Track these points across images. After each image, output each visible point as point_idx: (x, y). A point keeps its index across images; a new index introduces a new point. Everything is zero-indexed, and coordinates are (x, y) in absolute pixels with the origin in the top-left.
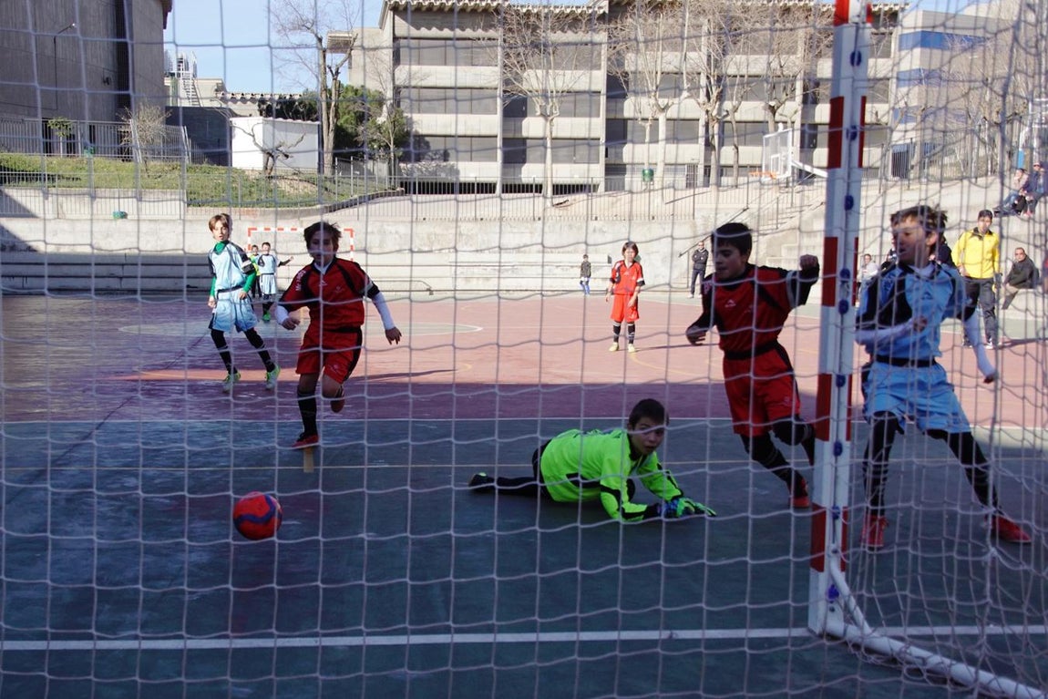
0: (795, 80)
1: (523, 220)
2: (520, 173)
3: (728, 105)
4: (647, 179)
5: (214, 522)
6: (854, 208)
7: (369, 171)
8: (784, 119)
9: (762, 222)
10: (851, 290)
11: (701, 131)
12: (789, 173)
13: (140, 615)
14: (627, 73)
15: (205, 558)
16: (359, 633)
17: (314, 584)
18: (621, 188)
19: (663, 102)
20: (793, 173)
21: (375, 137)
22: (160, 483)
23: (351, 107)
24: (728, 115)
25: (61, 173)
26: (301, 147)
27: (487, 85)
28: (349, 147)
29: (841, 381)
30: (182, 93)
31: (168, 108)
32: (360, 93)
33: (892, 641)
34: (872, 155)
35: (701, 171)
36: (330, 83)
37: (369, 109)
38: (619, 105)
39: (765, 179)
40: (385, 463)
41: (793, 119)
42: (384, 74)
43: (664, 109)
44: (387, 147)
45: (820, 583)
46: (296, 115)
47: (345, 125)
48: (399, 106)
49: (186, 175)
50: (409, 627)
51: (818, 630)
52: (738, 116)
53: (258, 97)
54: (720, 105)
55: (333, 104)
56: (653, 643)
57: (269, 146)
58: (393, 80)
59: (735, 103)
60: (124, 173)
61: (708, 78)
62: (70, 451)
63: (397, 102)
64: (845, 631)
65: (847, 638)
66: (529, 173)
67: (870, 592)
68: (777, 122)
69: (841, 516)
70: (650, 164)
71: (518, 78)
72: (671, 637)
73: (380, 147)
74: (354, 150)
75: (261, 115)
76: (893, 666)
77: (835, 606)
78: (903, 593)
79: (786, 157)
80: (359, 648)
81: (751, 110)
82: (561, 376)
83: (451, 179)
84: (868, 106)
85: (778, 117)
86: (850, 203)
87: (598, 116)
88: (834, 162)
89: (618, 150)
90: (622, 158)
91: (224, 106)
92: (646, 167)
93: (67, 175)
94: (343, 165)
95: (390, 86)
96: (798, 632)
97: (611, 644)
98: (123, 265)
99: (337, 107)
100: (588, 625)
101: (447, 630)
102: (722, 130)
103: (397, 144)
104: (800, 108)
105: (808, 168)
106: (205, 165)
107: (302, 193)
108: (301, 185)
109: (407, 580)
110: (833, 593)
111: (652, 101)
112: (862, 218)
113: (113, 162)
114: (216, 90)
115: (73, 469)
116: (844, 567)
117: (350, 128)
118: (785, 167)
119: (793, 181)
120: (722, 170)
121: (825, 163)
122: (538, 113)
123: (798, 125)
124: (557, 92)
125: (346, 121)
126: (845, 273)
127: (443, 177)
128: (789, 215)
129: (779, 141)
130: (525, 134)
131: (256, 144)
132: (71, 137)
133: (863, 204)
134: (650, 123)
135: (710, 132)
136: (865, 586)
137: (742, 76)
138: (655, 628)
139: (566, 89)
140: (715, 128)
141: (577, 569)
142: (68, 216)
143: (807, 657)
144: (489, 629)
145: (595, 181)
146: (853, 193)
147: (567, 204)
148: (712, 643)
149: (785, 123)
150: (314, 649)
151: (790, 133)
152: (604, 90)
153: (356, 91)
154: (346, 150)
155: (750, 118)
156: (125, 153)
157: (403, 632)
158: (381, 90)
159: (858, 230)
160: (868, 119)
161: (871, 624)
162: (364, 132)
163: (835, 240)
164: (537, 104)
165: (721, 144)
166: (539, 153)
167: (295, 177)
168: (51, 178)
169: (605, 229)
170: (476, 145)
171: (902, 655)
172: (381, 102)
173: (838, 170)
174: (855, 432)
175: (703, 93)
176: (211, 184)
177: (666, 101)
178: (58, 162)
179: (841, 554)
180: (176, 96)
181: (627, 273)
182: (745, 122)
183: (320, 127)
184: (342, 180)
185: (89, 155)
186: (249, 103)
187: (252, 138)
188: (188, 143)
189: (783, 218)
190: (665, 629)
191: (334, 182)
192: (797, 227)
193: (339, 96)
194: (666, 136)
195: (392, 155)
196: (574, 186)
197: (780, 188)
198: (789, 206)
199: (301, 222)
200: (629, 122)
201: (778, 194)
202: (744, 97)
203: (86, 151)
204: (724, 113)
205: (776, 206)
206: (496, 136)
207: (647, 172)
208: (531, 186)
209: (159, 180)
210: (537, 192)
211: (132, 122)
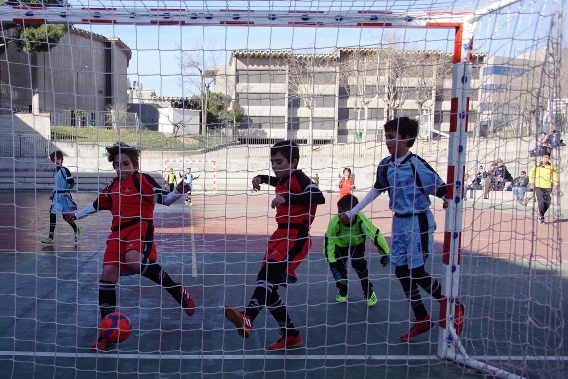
0: (432, 90)
2: (296, 134)
3: (397, 102)
4: (358, 137)
6: (463, 152)
7: (223, 133)
8: (426, 108)
10: (461, 191)
11: (385, 114)
12: (428, 135)
14: (349, 86)
15: (146, 316)
16: (221, 353)
17: (200, 329)
18: (345, 141)
19: (366, 100)
20: (430, 135)
21: (226, 117)
22: (125, 281)
23: (215, 103)
24: (399, 106)
25: (79, 135)
26: (191, 122)
27: (281, 92)
28: (214, 122)
29: (456, 235)
30: (135, 96)
31: (129, 104)
32: (219, 96)
33: (479, 362)
34: (471, 126)
36: (206, 92)
37: (223, 104)
38: (345, 101)
41: (431, 108)
42: (231, 87)
43: (367, 104)
44: (232, 122)
45: (444, 333)
46: (189, 107)
47: (212, 112)
48: (238, 102)
49: (137, 136)
51: (442, 356)
52: (403, 107)
53: (171, 99)
54: (394, 102)
56: (363, 361)
57: (177, 121)
58: (236, 90)
60: (108, 135)
61: (389, 88)
62: (83, 265)
63: (237, 100)
64: (456, 357)
65: (456, 361)
66: (301, 134)
67: (468, 338)
68: (423, 110)
69: (455, 301)
70: (360, 130)
71: (296, 89)
72: (370, 358)
73: (229, 122)
74: (216, 123)
75: (172, 107)
76: (479, 374)
77: (451, 345)
78: (485, 339)
79: (427, 127)
80: (221, 360)
81: (410, 104)
83: (264, 137)
84: (470, 102)
85: (424, 107)
86: (461, 149)
87: (335, 107)
88: (453, 129)
89: (344, 123)
90: (346, 127)
91: (155, 103)
92: (358, 131)
93: (82, 136)
94: (211, 130)
95: (234, 93)
96: (433, 357)
97: (342, 361)
98: (107, 178)
99: (208, 103)
100: (331, 352)
102: (395, 114)
103: (237, 120)
104: (434, 103)
105: (437, 132)
106: (145, 131)
107: (191, 144)
108: (191, 140)
110: (450, 338)
111: (361, 100)
112: (467, 156)
113: (103, 130)
114: (151, 96)
115: (85, 273)
116: (456, 326)
117: (214, 113)
118: (427, 132)
119: (430, 139)
121: (448, 130)
122: (305, 105)
123: (433, 112)
124: (315, 95)
125: (214, 111)
126: (458, 183)
127: (259, 136)
128: (428, 155)
129: (424, 119)
130: (299, 115)
131: (170, 121)
132: (84, 118)
133: (467, 149)
134: (360, 110)
136: (466, 335)
137: (406, 88)
138: (363, 354)
139: (319, 94)
140: (392, 113)
141: (326, 324)
142: (82, 155)
143: (437, 369)
145: (333, 138)
146: (462, 144)
147: (319, 149)
148: (390, 362)
149: (427, 110)
151: (429, 116)
152: (337, 95)
154: (213, 123)
155: (410, 108)
156: (108, 125)
157: (241, 353)
158: (230, 95)
159: (465, 162)
160: (470, 109)
161: (468, 355)
162: (221, 115)
163: (453, 167)
164: (305, 101)
166: (305, 125)
167: (188, 137)
168: (74, 137)
169: (338, 162)
170: (274, 121)
171: (484, 369)
172: (229, 101)
173: (455, 133)
174: (462, 261)
175: (386, 96)
176: (148, 140)
177: (368, 99)
178: (78, 130)
179: (454, 319)
180: (132, 99)
181: (345, 183)
182: (407, 110)
183: (200, 113)
184: (210, 138)
185: (92, 127)
186: (167, 101)
187: (168, 118)
188: (138, 120)
189: (425, 157)
190: (368, 354)
191: (207, 139)
192: (435, 160)
193: (209, 97)
194: (368, 116)
195: (234, 125)
196: (322, 140)
197: (424, 142)
198: (428, 150)
199: (191, 158)
200: (350, 110)
201: (423, 145)
202: (407, 98)
203: (90, 125)
204: (396, 106)
205: (422, 151)
206: (285, 117)
207: (358, 134)
208: (302, 140)
209: (124, 138)
210: (304, 143)
211: (112, 111)
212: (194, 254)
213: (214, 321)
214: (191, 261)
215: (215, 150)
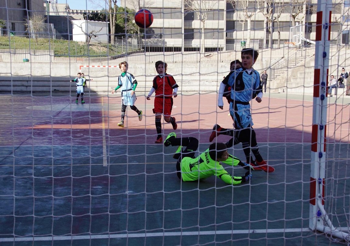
0: (303, 4)
1: (193, 62)
2: (192, 43)
3: (275, 15)
4: (243, 45)
5: (66, 187)
6: (327, 57)
7: (129, 42)
8: (298, 20)
9: (289, 62)
10: (325, 90)
11: (265, 26)
12: (300, 43)
13: (34, 227)
14: (234, 2)
15: (62, 202)
16: (126, 233)
17: (107, 213)
18: (232, 49)
19: (249, 14)
20: (302, 43)
21: (132, 28)
22: (43, 172)
23: (122, 16)
24: (276, 19)
26: (101, 32)
27: (178, 7)
29: (322, 128)
30: (51, 10)
31: (46, 16)
33: (343, 233)
34: (334, 35)
35: (265, 42)
36: (113, 6)
37: (129, 17)
38: (231, 15)
39: (291, 45)
40: (137, 162)
41: (302, 21)
42: (135, 3)
43: (250, 17)
44: (137, 33)
45: (314, 210)
46: (99, 19)
47: (120, 24)
49: (54, 44)
50: (146, 230)
51: (313, 229)
52: (280, 20)
53: (83, 12)
54: (272, 15)
55: (114, 15)
56: (245, 235)
57: (89, 32)
58: (139, 5)
59: (278, 14)
60: (27, 43)
61: (267, 4)
64: (324, 229)
65: (325, 233)
66: (195, 43)
67: (334, 213)
68: (296, 22)
69: (322, 182)
70: (244, 39)
71: (191, 5)
72: (253, 232)
73: (134, 32)
74: (123, 34)
75: (84, 19)
76: (344, 243)
77: (320, 219)
78: (348, 214)
79: (299, 36)
80: (125, 238)
81: (285, 17)
82: (208, 126)
84: (332, 15)
85: (296, 20)
86: (325, 55)
87: (223, 20)
88: (318, 38)
89: (231, 34)
90: (233, 37)
91: (69, 15)
92: (242, 41)
93: (3, 43)
94: (119, 40)
95: (138, 7)
96: (305, 230)
97: (229, 235)
98: (27, 81)
99: (116, 16)
100: (219, 228)
101: (162, 231)
102: (273, 26)
104: (305, 16)
105: (308, 41)
106: (61, 40)
107: (102, 51)
108: (102, 48)
109: (145, 211)
110: (319, 214)
111: (245, 13)
112: (330, 61)
113: (23, 38)
114: (66, 9)
115: (7, 166)
116: (323, 203)
118: (299, 40)
119: (302, 46)
120: (273, 42)
121: (315, 39)
122: (199, 18)
123: (304, 23)
124: (206, 10)
125: (120, 22)
126: (323, 84)
127: (160, 45)
128: (300, 60)
129: (296, 29)
130: (193, 27)
131: (83, 31)
132: (5, 28)
133: (330, 55)
134: (244, 22)
135: (269, 26)
136: (332, 211)
137: (281, 3)
138: (247, 229)
139: (210, 8)
140: (271, 25)
141: (215, 206)
142: (4, 61)
143: (309, 240)
144: (179, 230)
145: (222, 46)
146: (326, 51)
147: (210, 55)
148: (270, 235)
149: (299, 22)
150: (107, 239)
151: (301, 26)
152: (225, 9)
153: (124, 10)
154: (120, 34)
155: (285, 20)
156: (27, 35)
157: (144, 232)
158: (134, 9)
159: (328, 66)
160: (332, 20)
161: (334, 227)
162: (127, 26)
163: (319, 70)
164: (198, 15)
165: (273, 31)
166: (199, 35)
167: (99, 45)
169: (225, 66)
170: (173, 32)
171: (347, 239)
173: (320, 41)
174: (328, 147)
175: (265, 10)
176: (64, 48)
177: (250, 13)
179: (322, 198)
180: (49, 12)
182: (283, 22)
183: (109, 24)
184: (118, 46)
185: (12, 35)
186: (79, 14)
187: (81, 29)
188: (54, 31)
189: (298, 61)
190: (251, 229)
191: (115, 47)
192: (304, 65)
193: (117, 11)
194: (251, 28)
195: (139, 36)
196: (213, 48)
197: (297, 49)
198: (301, 56)
199: (102, 64)
200: (235, 22)
201: (296, 51)
202: (282, 12)
203: (11, 33)
204: (274, 18)
205: (295, 56)
206: (181, 28)
207: (243, 42)
208: (196, 48)
209: (42, 46)
210: (198, 51)
211: (31, 22)
212: (105, 147)
213: (122, 204)
214: (102, 153)
215: (122, 57)
